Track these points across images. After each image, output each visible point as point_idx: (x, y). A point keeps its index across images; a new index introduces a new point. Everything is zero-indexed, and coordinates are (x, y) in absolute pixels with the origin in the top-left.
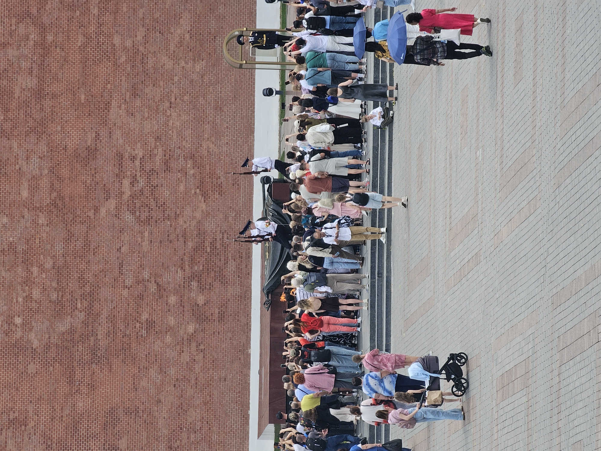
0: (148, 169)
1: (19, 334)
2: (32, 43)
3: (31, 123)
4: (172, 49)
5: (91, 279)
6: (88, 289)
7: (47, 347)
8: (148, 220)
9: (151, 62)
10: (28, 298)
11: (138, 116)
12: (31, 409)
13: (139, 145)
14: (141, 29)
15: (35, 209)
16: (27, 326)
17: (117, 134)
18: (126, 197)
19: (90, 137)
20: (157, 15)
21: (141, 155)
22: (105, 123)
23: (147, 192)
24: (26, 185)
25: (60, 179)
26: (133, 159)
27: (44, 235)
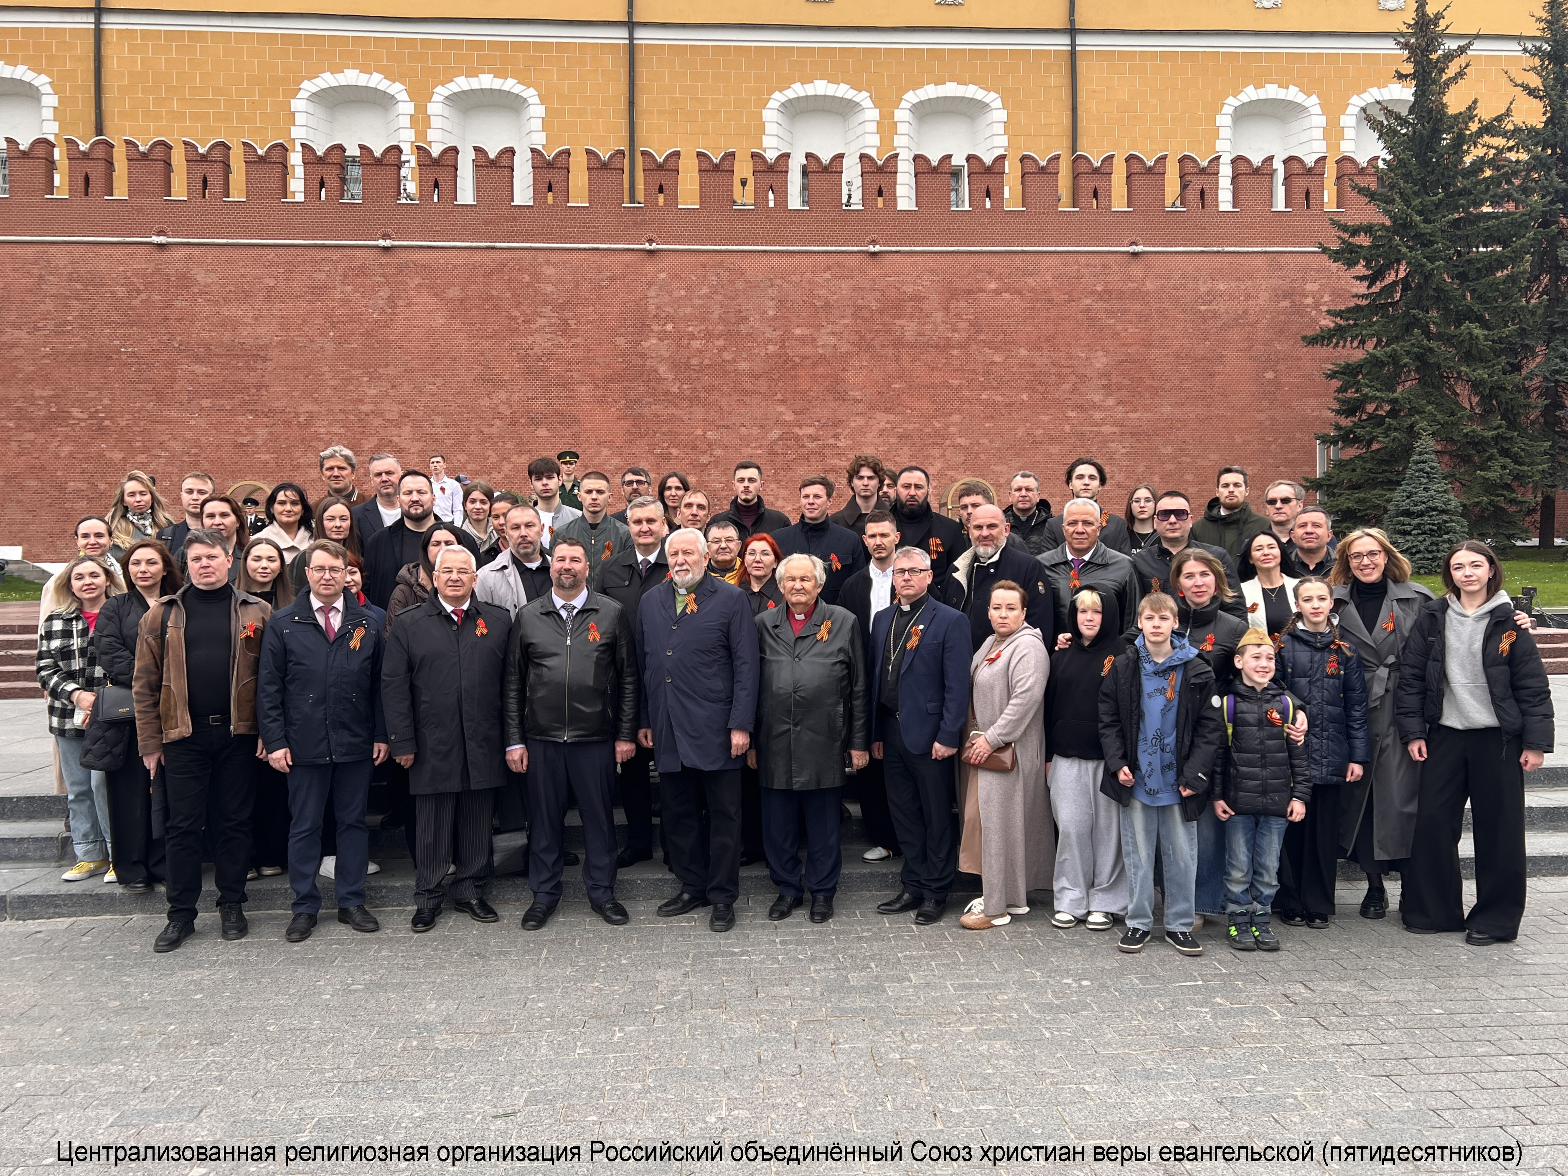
0: (826, 452)
1: (656, 328)
2: (950, 335)
3: (869, 336)
4: (949, 473)
5: (712, 398)
6: (702, 395)
7: (643, 356)
8: (775, 454)
9: (936, 452)
10: (692, 337)
11: (879, 441)
12: (579, 340)
13: (849, 442)
14: (968, 441)
15: (783, 342)
16: (663, 336)
17: (861, 421)
18: (796, 430)
19: (858, 394)
20: (982, 456)
21: (840, 444)
22: (873, 407)
23: (802, 451)
24: (807, 332)
25: (814, 365)
26: (836, 437)
27: (756, 351)
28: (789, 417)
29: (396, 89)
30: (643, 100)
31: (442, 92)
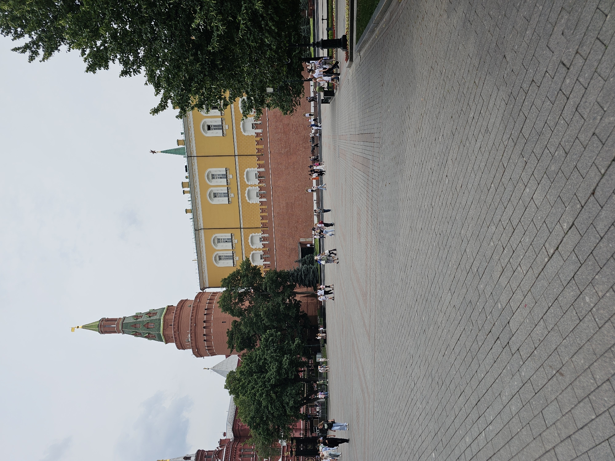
7: (284, 153)
12: (283, 162)
15: (281, 133)
16: (281, 150)
24: (280, 129)
25: (284, 128)
27: (283, 137)
28: (292, 132)
29: (247, 189)
30: (245, 154)
31: (247, 183)
